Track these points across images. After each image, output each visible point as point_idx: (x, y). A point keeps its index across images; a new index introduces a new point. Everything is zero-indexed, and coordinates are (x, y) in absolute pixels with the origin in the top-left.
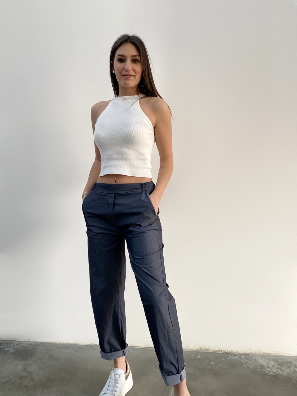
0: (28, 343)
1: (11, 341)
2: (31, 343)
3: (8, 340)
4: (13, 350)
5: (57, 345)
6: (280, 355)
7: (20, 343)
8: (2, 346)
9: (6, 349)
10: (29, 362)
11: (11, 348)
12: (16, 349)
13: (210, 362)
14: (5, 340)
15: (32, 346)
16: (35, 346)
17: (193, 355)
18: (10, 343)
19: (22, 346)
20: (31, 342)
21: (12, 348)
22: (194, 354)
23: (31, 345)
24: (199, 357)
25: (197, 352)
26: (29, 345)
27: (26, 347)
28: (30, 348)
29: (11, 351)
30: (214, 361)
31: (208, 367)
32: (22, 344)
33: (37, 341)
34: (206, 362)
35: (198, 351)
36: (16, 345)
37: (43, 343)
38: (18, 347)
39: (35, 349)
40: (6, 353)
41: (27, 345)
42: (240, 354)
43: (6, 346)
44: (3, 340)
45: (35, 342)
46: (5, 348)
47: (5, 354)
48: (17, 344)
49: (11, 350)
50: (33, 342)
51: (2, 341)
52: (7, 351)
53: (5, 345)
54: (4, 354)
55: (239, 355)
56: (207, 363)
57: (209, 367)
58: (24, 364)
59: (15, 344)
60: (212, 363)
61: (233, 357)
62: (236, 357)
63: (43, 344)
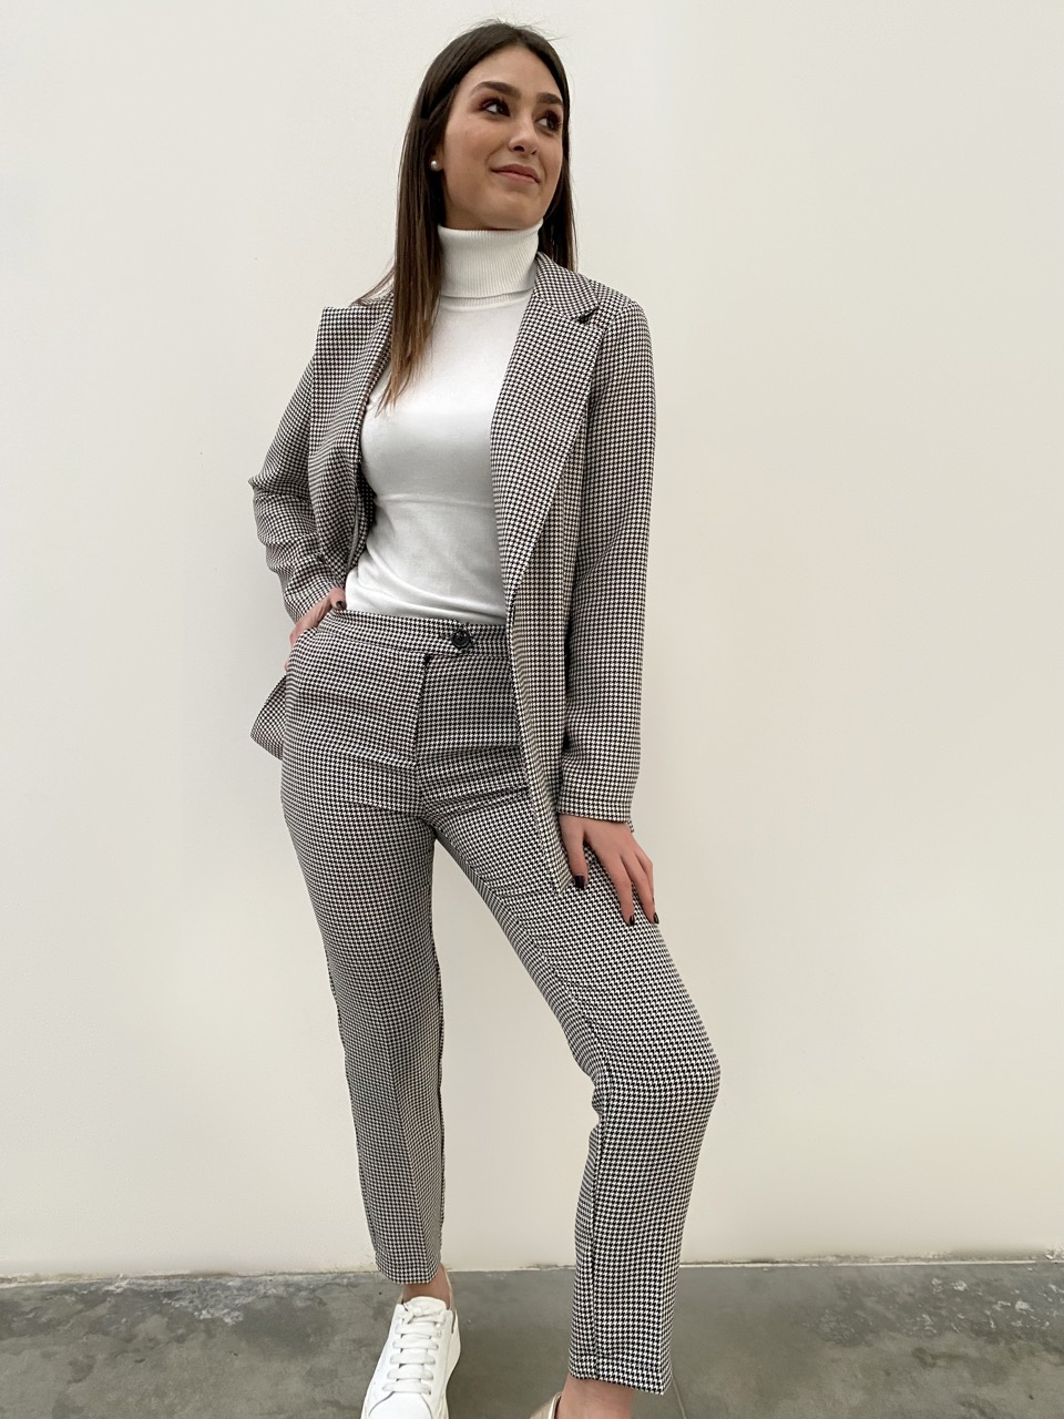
0: (281, 1278)
1: (205, 1275)
2: (296, 1278)
3: (196, 1277)
4: (237, 1313)
7: (249, 1284)
8: (184, 1303)
9: (204, 1312)
10: (323, 1362)
11: (221, 1306)
12: (245, 1308)
13: (1013, 1305)
14: (182, 1276)
15: (304, 1293)
16: (314, 1290)
17: (935, 1281)
18: (207, 1288)
19: (265, 1296)
20: (290, 1274)
21: (226, 1306)
22: (938, 1278)
23: (299, 1288)
24: (961, 1287)
25: (943, 1267)
26: (291, 1290)
27: (279, 1298)
28: (299, 1304)
29: (228, 1320)
30: (1024, 1301)
31: (1013, 1323)
32: (257, 1285)
33: (316, 1271)
34: (996, 1303)
35: (944, 1263)
36: (235, 1292)
37: (342, 1274)
38: (250, 1299)
39: (321, 1303)
40: (211, 1327)
41: (281, 1291)
43: (197, 1302)
44: (174, 1277)
45: (307, 1273)
46: (200, 1311)
47: (210, 1334)
48: (239, 1289)
49: (224, 1314)
50: (301, 1274)
51: (173, 1281)
52: (213, 1320)
53: (190, 1295)
54: (203, 1336)
56: (1003, 1307)
57: (1019, 1323)
58: (310, 1373)
59: (229, 1288)
60: (1021, 1305)
63: (345, 1281)
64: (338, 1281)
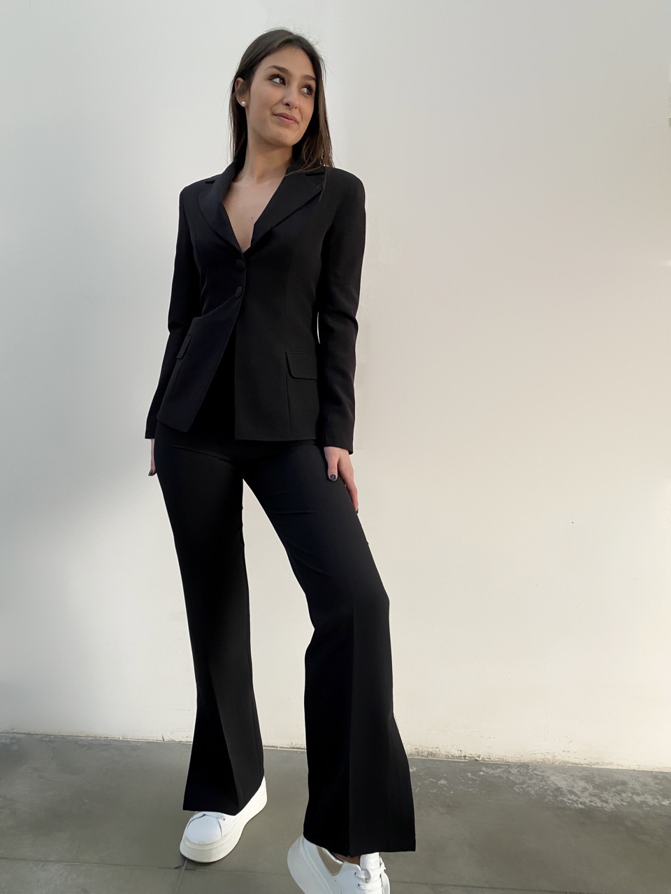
0: (12, 735)
2: (20, 736)
5: (81, 740)
6: (600, 767)
13: (438, 781)
16: (26, 742)
20: (17, 733)
23: (19, 740)
26: (14, 741)
27: (5, 745)
28: (15, 748)
30: (446, 780)
31: (431, 791)
33: (34, 733)
34: (427, 780)
37: (47, 736)
41: (8, 741)
42: (507, 765)
45: (27, 734)
50: (24, 734)
55: (507, 767)
56: (431, 782)
57: (435, 791)
60: (443, 782)
61: (492, 772)
62: (499, 770)
63: (48, 739)
64: (44, 739)
